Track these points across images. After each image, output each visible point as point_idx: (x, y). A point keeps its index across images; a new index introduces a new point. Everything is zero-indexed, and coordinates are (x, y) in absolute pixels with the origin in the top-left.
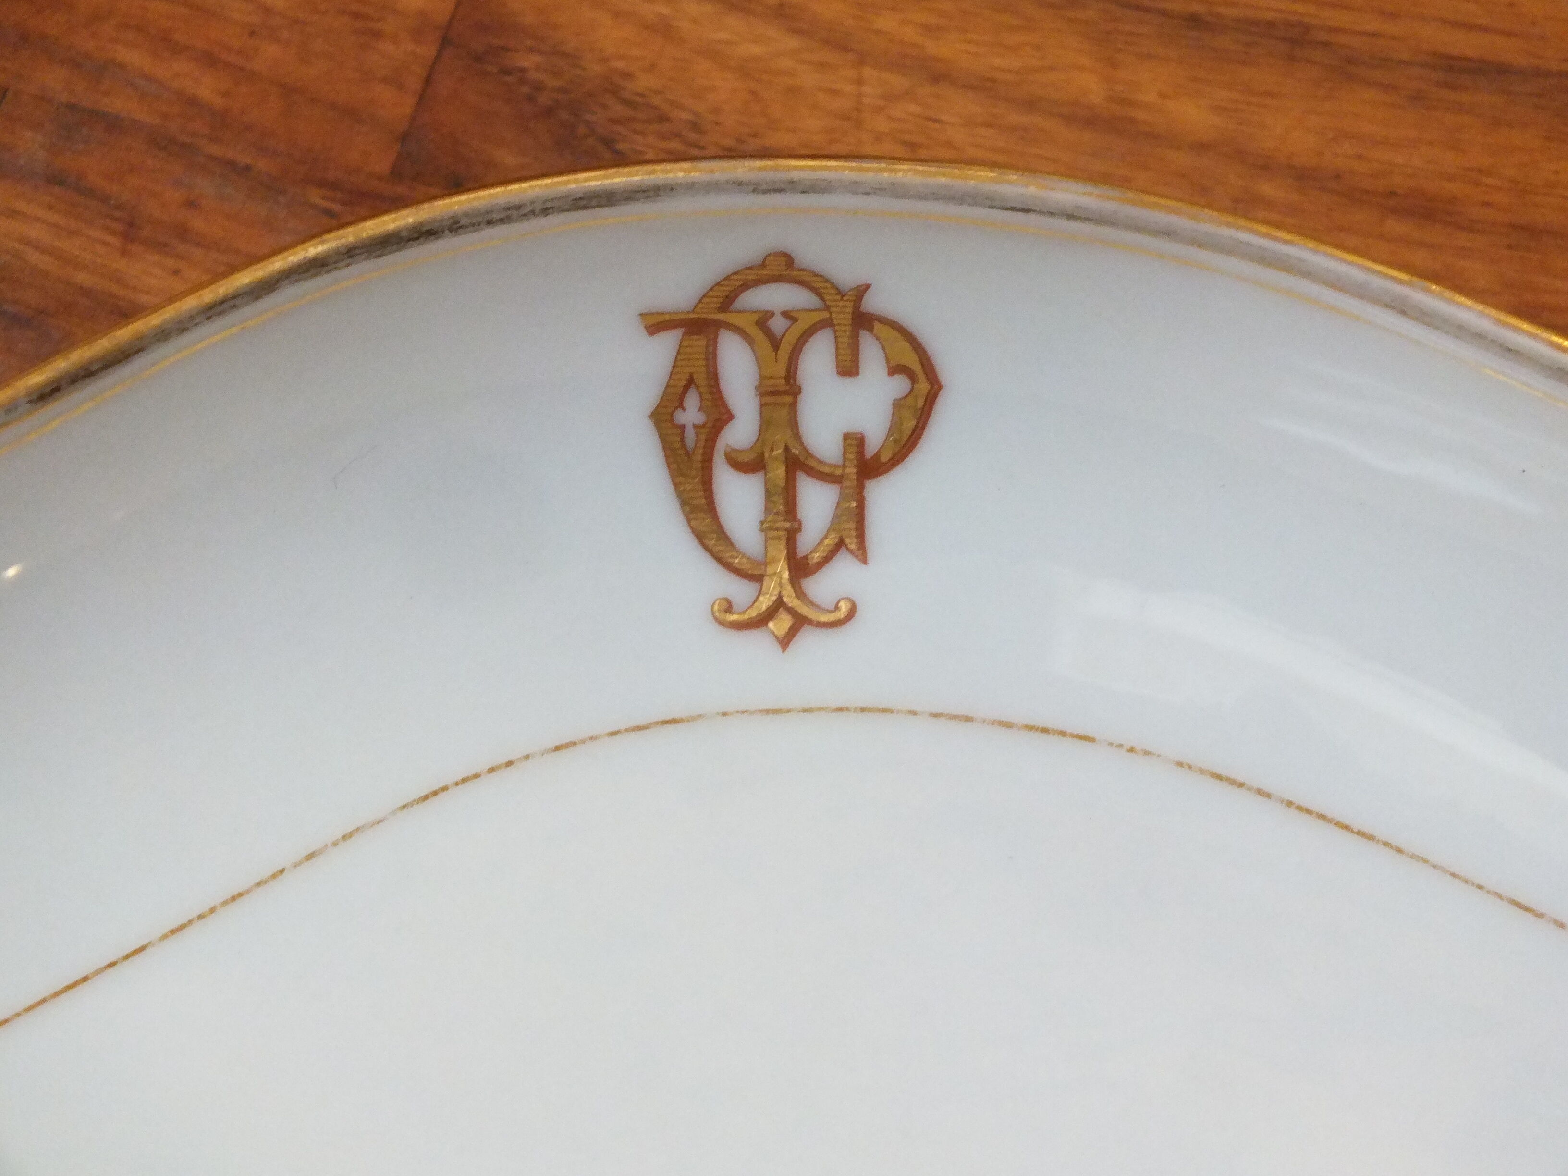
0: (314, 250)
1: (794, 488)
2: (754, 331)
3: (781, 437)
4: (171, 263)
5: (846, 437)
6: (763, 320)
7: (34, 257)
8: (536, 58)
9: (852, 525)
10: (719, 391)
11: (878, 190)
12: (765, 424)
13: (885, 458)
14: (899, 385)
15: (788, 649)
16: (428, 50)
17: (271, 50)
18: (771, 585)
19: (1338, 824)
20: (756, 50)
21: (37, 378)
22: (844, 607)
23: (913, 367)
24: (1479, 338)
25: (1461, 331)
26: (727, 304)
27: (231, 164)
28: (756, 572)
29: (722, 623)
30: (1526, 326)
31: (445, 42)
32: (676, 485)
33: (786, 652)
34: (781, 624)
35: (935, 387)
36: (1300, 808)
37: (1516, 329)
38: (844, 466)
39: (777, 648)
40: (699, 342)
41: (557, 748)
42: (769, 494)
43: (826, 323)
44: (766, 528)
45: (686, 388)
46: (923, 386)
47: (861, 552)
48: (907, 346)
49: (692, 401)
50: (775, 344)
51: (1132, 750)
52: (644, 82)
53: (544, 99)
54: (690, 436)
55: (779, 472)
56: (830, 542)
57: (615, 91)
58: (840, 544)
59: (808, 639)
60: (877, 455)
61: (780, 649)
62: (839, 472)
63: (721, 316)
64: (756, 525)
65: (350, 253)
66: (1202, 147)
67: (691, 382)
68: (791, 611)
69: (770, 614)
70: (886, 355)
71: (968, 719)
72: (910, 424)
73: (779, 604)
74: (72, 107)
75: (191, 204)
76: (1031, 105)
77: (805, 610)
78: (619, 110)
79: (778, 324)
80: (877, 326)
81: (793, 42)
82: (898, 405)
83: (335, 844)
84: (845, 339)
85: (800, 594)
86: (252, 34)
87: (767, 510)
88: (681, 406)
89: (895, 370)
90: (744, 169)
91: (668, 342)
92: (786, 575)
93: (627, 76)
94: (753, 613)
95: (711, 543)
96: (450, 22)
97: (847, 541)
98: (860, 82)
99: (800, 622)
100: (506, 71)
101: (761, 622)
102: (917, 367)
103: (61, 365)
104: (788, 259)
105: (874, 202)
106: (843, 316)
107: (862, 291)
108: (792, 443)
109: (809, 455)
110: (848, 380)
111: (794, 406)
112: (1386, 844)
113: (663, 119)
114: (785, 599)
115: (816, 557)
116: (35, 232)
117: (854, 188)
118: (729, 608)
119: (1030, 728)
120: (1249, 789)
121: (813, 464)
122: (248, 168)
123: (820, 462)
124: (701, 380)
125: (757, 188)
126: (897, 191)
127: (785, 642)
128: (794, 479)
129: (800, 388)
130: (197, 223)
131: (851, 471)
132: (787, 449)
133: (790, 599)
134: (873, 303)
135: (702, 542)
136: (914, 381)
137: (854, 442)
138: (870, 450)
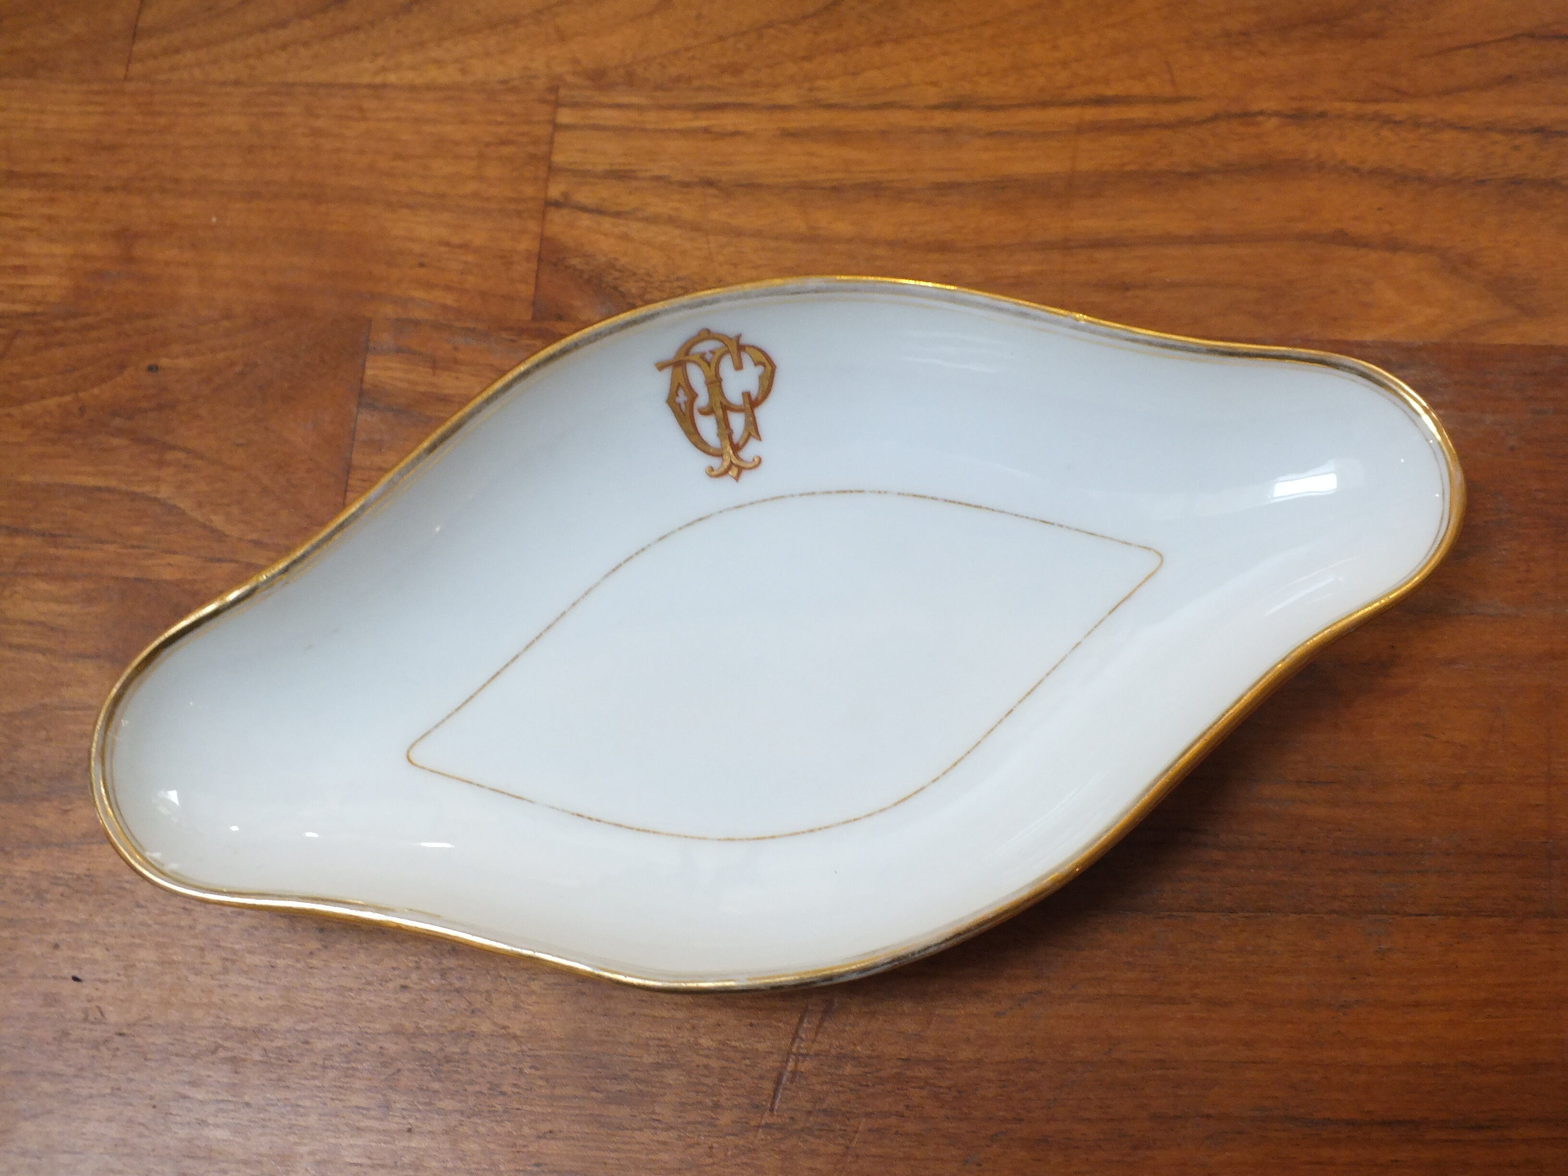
0: (522, 368)
1: (727, 415)
2: (701, 362)
3: (718, 399)
4: (454, 374)
5: (743, 394)
6: (702, 356)
7: (400, 384)
8: (578, 260)
9: (753, 427)
10: (691, 387)
11: (739, 297)
12: (711, 396)
13: (760, 398)
14: (760, 369)
16: (534, 266)
17: (471, 279)
18: (726, 457)
19: (966, 504)
20: (663, 238)
21: (426, 444)
22: (756, 460)
23: (763, 361)
24: (986, 306)
25: (978, 305)
26: (687, 353)
27: (468, 330)
28: (719, 453)
29: (711, 476)
30: (1004, 298)
31: (540, 260)
32: (681, 426)
33: (739, 482)
34: (734, 472)
35: (773, 367)
36: (950, 501)
37: (999, 300)
38: (745, 405)
39: (734, 481)
40: (679, 370)
41: (660, 539)
42: (718, 422)
43: (728, 352)
44: (719, 435)
45: (677, 389)
46: (769, 368)
47: (758, 437)
48: (760, 354)
49: (681, 393)
50: (709, 364)
51: (879, 492)
52: (623, 261)
53: (586, 276)
54: (683, 406)
55: (720, 412)
56: (746, 435)
57: (613, 267)
58: (749, 435)
59: (746, 476)
60: (757, 399)
61: (736, 481)
62: (743, 408)
63: (687, 358)
64: (715, 435)
65: (537, 366)
66: (850, 241)
67: (679, 385)
68: (737, 466)
69: (729, 468)
70: (753, 359)
72: (766, 383)
73: (731, 463)
74: (398, 320)
75: (456, 349)
76: (776, 238)
77: (742, 464)
78: (617, 274)
79: (708, 357)
80: (747, 348)
81: (677, 232)
82: (761, 378)
83: (583, 597)
84: (735, 356)
85: (738, 457)
86: (462, 273)
87: (718, 427)
88: (677, 395)
89: (757, 364)
90: (686, 299)
91: (667, 374)
92: (731, 452)
93: (616, 259)
94: (722, 470)
95: (700, 446)
96: (540, 251)
97: (752, 434)
98: (708, 243)
99: (740, 469)
100: (567, 267)
101: (725, 472)
102: (764, 360)
103: (434, 436)
104: (708, 331)
105: (738, 303)
106: (734, 348)
107: (738, 337)
108: (723, 401)
109: (730, 403)
110: (740, 372)
111: (720, 386)
112: (987, 508)
113: (635, 274)
114: (734, 461)
115: (741, 443)
116: (399, 374)
117: (729, 298)
118: (712, 469)
119: (838, 492)
120: (929, 498)
121: (732, 407)
122: (475, 328)
123: (735, 405)
124: (683, 384)
125: (691, 306)
126: (746, 296)
127: (737, 478)
128: (726, 413)
129: (721, 379)
130: (460, 356)
131: (748, 406)
132: (721, 403)
133: (735, 461)
134: (744, 341)
135: (696, 446)
136: (764, 365)
137: (747, 395)
138: (753, 396)
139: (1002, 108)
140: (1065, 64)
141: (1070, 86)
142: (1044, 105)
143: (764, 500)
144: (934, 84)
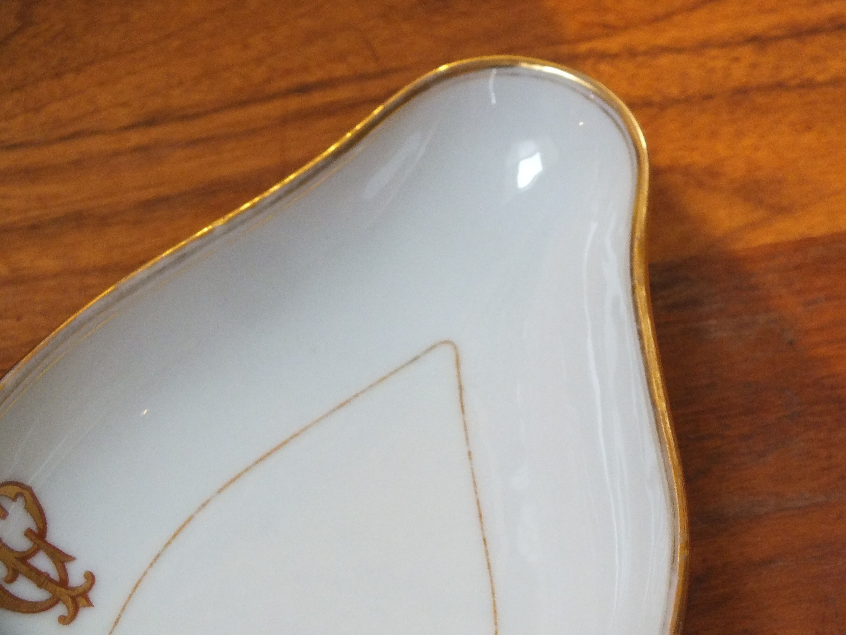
1: (31, 566)
3: (12, 558)
5: (26, 535)
9: (57, 554)
13: (41, 526)
14: (20, 500)
15: (93, 604)
18: (63, 598)
22: (87, 577)
23: (17, 491)
28: (55, 599)
29: (68, 623)
33: (95, 606)
34: (82, 601)
35: (29, 489)
38: (35, 543)
42: (28, 577)
44: (40, 586)
46: (26, 493)
47: (70, 558)
48: (10, 487)
55: (23, 568)
56: (59, 566)
58: (62, 564)
59: (94, 595)
60: (38, 528)
61: (91, 608)
62: (36, 547)
64: (37, 589)
68: (79, 595)
69: (75, 603)
70: (9, 498)
71: (158, 556)
72: (35, 509)
73: (73, 598)
77: (80, 590)
82: (27, 508)
85: (74, 589)
87: (33, 581)
89: (14, 499)
92: (63, 590)
94: (71, 610)
95: (35, 610)
97: (63, 560)
99: (84, 595)
101: (76, 609)
102: (19, 490)
108: (16, 556)
109: (24, 552)
110: (8, 518)
114: (73, 595)
115: (62, 576)
118: (63, 617)
121: (28, 554)
123: (28, 551)
127: (89, 604)
128: (28, 564)
131: (38, 541)
132: (17, 559)
135: (33, 612)
136: (22, 495)
137: (28, 533)
138: (35, 529)
139: (197, 116)
140: (259, 61)
141: (268, 81)
142: (243, 104)
143: (130, 597)
144: (124, 105)
